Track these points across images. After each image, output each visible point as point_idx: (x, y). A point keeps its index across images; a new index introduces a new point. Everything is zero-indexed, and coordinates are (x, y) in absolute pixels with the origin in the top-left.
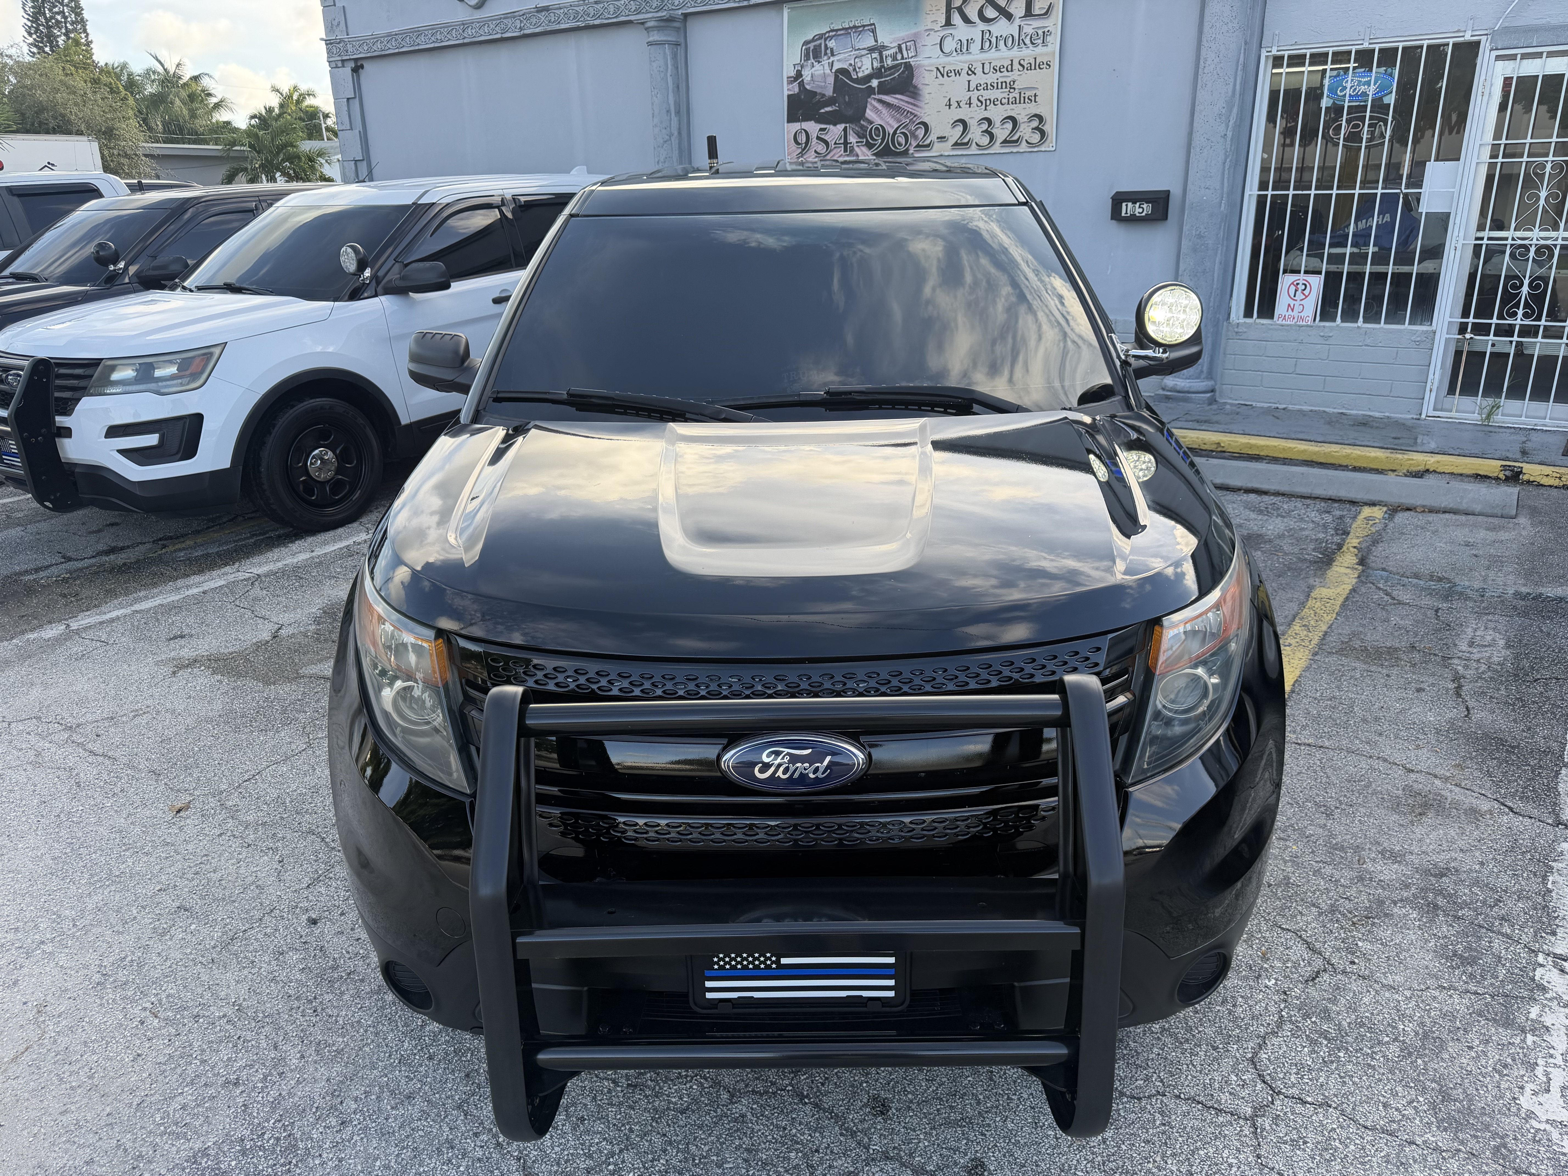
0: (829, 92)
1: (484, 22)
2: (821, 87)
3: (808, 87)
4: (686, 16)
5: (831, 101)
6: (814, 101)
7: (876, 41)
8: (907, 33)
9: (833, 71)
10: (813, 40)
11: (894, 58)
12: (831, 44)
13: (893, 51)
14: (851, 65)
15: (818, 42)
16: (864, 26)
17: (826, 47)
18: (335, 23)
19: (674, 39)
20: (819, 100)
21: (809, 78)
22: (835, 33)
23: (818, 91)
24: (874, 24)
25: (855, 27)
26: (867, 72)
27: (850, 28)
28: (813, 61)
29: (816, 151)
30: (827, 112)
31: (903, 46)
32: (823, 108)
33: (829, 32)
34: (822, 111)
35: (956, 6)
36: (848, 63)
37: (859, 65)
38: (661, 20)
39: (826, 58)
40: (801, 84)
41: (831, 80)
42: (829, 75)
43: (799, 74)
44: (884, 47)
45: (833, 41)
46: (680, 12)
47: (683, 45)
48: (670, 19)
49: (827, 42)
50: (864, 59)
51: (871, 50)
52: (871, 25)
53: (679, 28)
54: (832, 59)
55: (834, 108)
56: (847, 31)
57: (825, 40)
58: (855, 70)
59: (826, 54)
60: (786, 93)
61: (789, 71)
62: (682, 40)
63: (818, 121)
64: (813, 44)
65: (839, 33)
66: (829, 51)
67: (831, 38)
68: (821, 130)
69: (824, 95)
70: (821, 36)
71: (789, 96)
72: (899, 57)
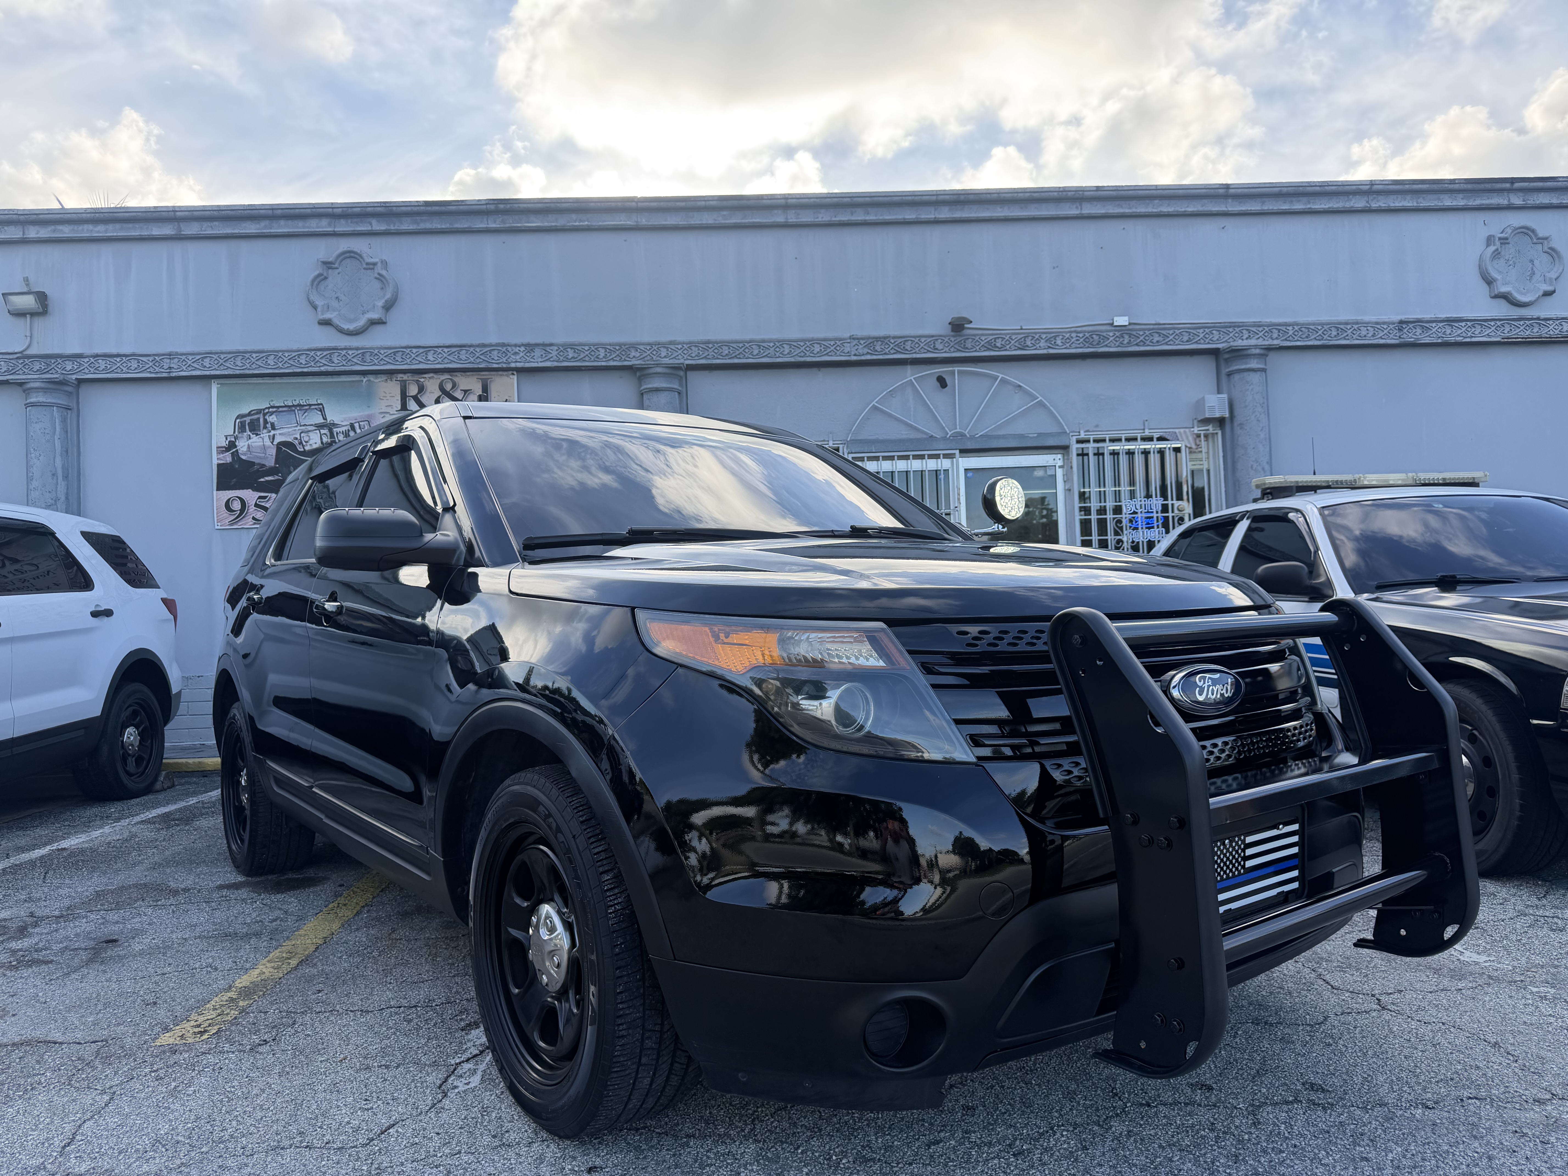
0: (271, 462)
2: (260, 458)
3: (243, 457)
4: (80, 381)
5: (271, 471)
6: (252, 470)
7: (325, 419)
8: (360, 414)
9: (275, 443)
10: (249, 414)
11: (347, 435)
12: (272, 419)
13: (346, 428)
14: (296, 439)
15: (256, 417)
16: (310, 405)
17: (266, 422)
19: (65, 403)
20: (258, 470)
21: (245, 449)
22: (277, 410)
23: (257, 461)
24: (322, 404)
25: (299, 405)
26: (315, 446)
27: (294, 406)
28: (249, 433)
29: (254, 518)
30: (267, 481)
31: (357, 425)
32: (263, 477)
33: (269, 408)
34: (262, 480)
35: (412, 394)
36: (292, 437)
37: (306, 439)
38: (51, 382)
39: (265, 431)
40: (236, 455)
41: (273, 452)
42: (269, 447)
43: (232, 445)
44: (335, 425)
45: (274, 416)
46: (74, 377)
47: (75, 410)
48: (63, 383)
49: (267, 417)
50: (311, 434)
51: (320, 427)
52: (318, 404)
53: (70, 393)
54: (273, 432)
55: (276, 477)
56: (291, 408)
57: (265, 415)
58: (301, 443)
59: (265, 427)
60: (215, 462)
61: (220, 441)
62: (75, 406)
63: (255, 489)
64: (250, 418)
65: (281, 409)
66: (269, 426)
67: (272, 413)
68: (260, 497)
69: (264, 465)
70: (259, 411)
71: (219, 465)
72: (352, 434)
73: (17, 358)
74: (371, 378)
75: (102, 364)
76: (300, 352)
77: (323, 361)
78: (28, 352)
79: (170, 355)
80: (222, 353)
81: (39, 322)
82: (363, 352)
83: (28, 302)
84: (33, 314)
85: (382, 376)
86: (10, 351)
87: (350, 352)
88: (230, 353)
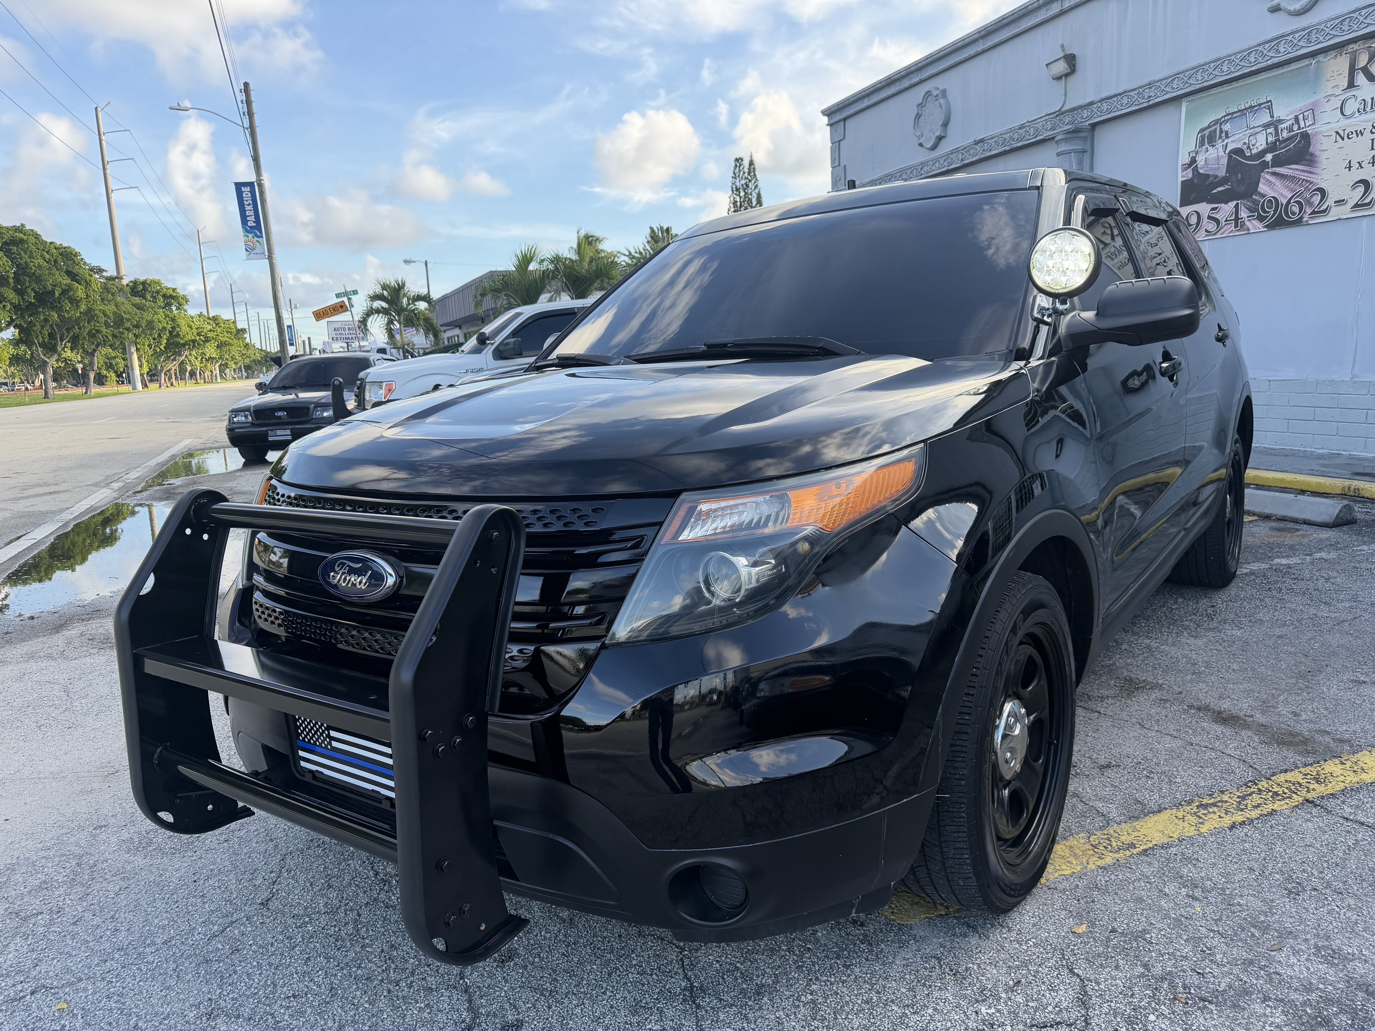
0: (1222, 173)
1: (936, 160)
2: (1215, 169)
3: (1201, 171)
4: (1094, 126)
5: (1224, 181)
6: (1207, 183)
7: (1272, 117)
8: (1305, 103)
9: (1227, 152)
10: (1209, 127)
11: (1290, 129)
12: (1226, 127)
13: (1290, 122)
14: (1245, 143)
15: (1213, 128)
16: (1260, 105)
17: (1221, 131)
18: (838, 179)
19: (1080, 148)
20: (1212, 182)
21: (1203, 163)
22: (1231, 117)
23: (1211, 173)
24: (1270, 101)
25: (1251, 107)
26: (1261, 148)
27: (1246, 109)
28: (1207, 146)
29: (1206, 231)
30: (1219, 192)
31: (1301, 117)
32: (1215, 189)
33: (1225, 116)
34: (1215, 191)
35: (1360, 66)
36: (1242, 142)
37: (1253, 142)
38: (1068, 132)
39: (1220, 141)
40: (1195, 170)
41: (1225, 161)
42: (1222, 157)
43: (1193, 161)
44: (1280, 121)
45: (1228, 124)
46: (1087, 123)
47: (1089, 152)
48: (1077, 131)
49: (1222, 126)
50: (1258, 136)
51: (1266, 126)
52: (1268, 102)
53: (1086, 138)
54: (1226, 141)
55: (1226, 187)
56: (1242, 112)
57: (1221, 124)
58: (1248, 148)
59: (1220, 137)
60: (1180, 179)
61: (1184, 158)
62: (1088, 147)
63: (1209, 202)
64: (1208, 130)
65: (1235, 115)
66: (1223, 135)
67: (1227, 121)
68: (1213, 209)
69: (1217, 176)
70: (1216, 122)
71: (1183, 182)
72: (1296, 127)
73: (1057, 116)
74: (1321, 58)
75: (1105, 106)
76: (1250, 51)
77: (1271, 54)
78: (1064, 109)
79: (1150, 84)
80: (1187, 71)
81: (1071, 79)
82: (1308, 31)
83: (1061, 67)
84: (1067, 75)
85: (1332, 52)
86: (1053, 111)
87: (1297, 35)
88: (1193, 69)
